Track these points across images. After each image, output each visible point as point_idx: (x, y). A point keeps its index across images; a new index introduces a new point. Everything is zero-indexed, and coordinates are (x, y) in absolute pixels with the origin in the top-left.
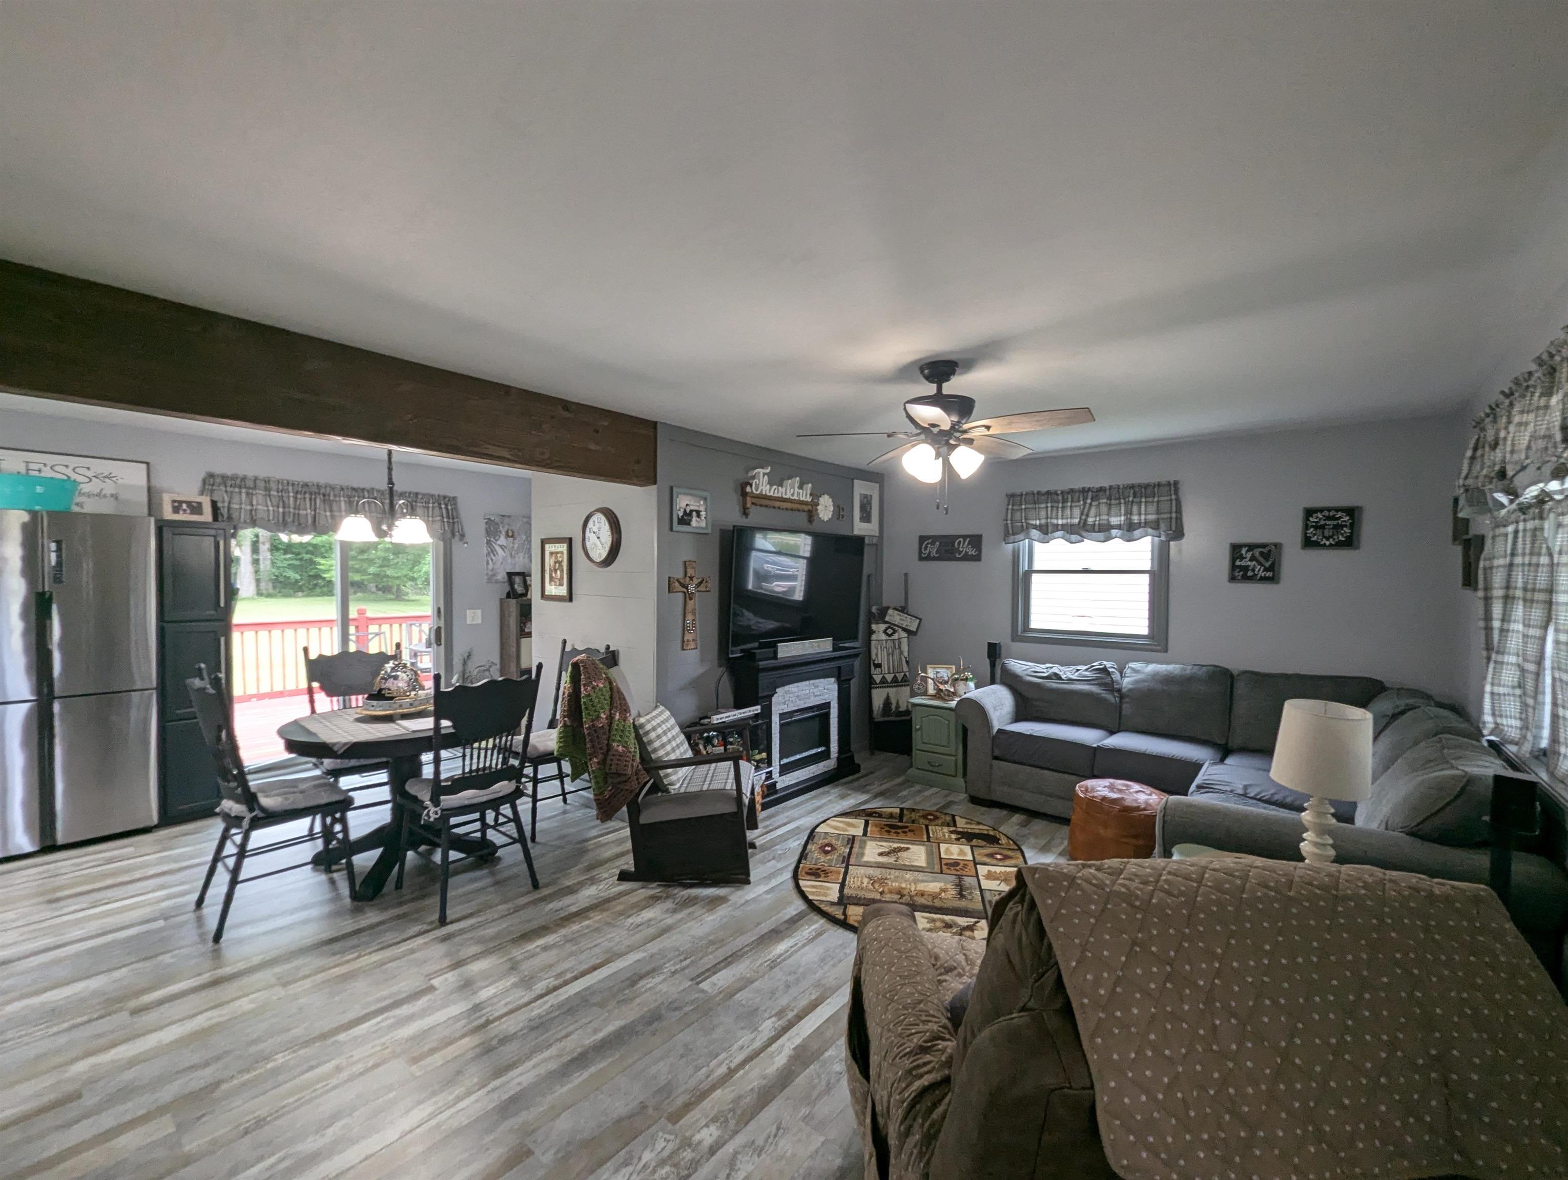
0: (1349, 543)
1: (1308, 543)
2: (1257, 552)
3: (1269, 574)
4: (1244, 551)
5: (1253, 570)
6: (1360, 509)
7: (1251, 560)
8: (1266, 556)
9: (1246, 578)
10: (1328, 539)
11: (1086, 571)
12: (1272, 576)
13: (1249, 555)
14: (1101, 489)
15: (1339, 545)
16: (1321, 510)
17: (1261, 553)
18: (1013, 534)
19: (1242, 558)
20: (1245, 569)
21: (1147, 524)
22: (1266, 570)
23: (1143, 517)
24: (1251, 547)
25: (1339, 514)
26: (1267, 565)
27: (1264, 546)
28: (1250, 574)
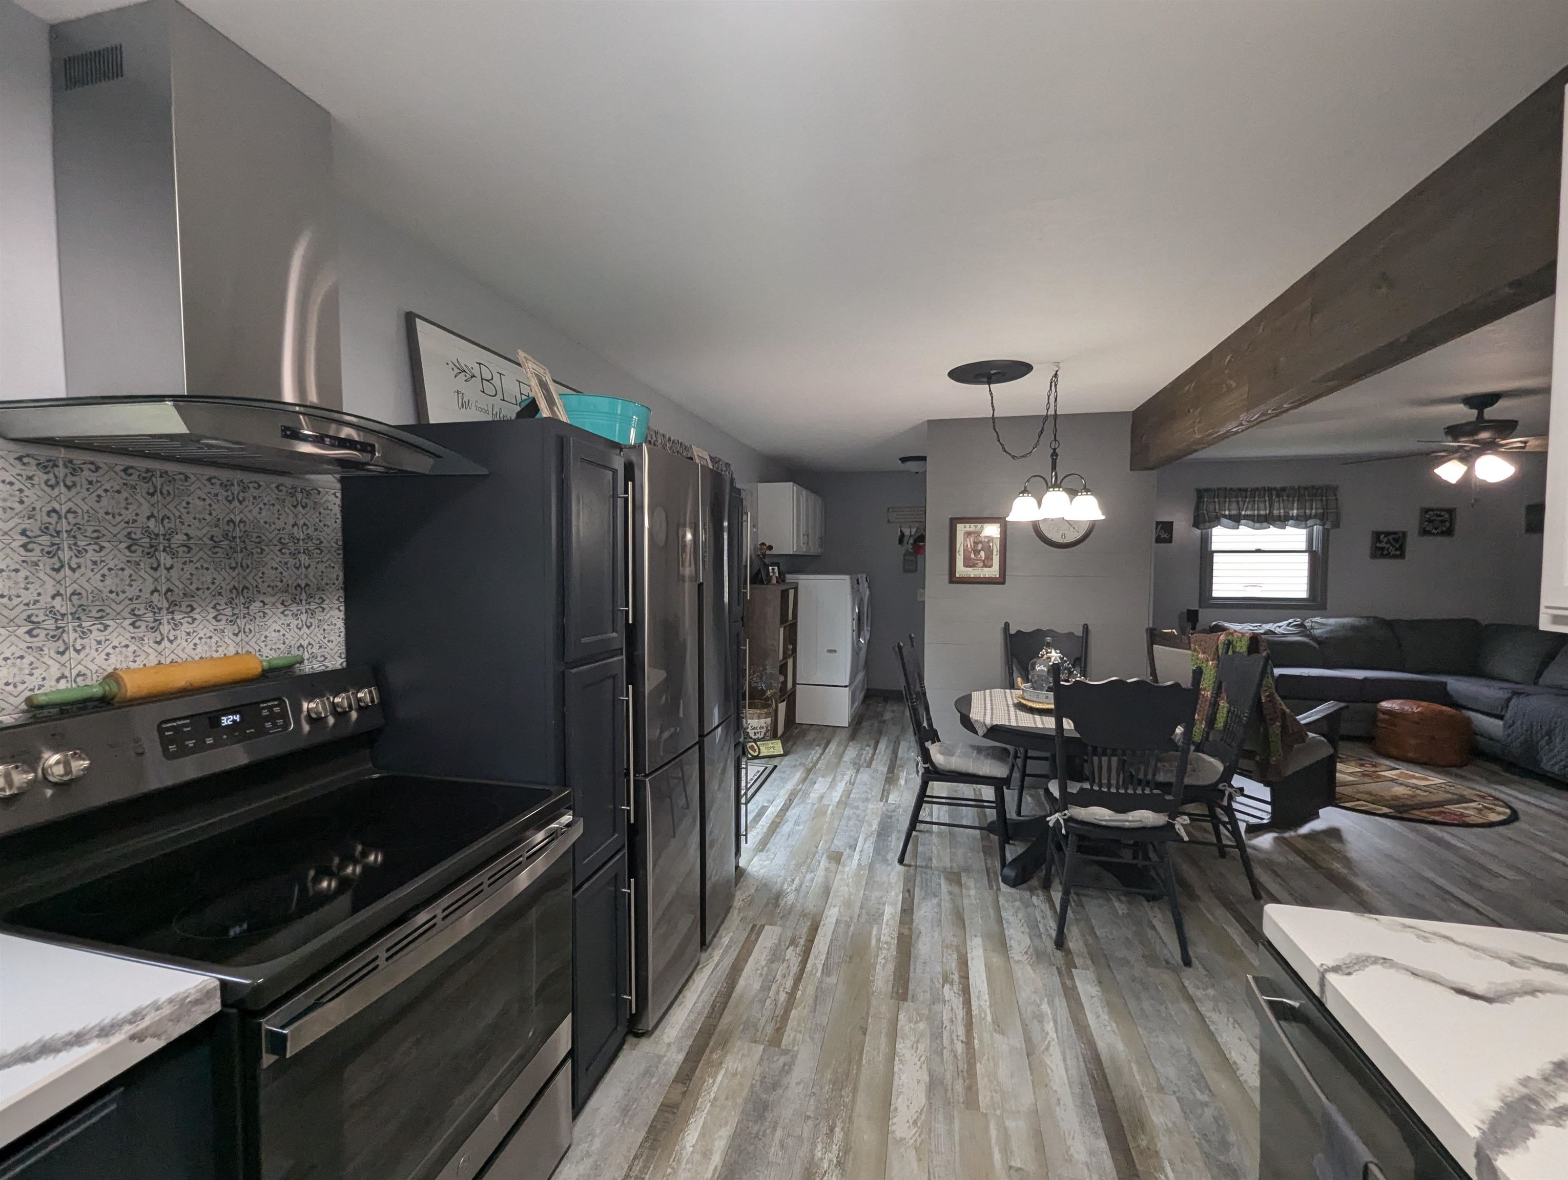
0: (1449, 532)
1: (1424, 532)
2: (1391, 537)
3: (1398, 553)
4: (1382, 537)
5: (1388, 549)
6: (1454, 509)
7: (1387, 543)
8: (1396, 540)
9: (1383, 556)
10: (1436, 529)
11: (1258, 551)
12: (1400, 553)
13: (1385, 540)
14: (1283, 489)
15: (1443, 533)
16: (1432, 510)
17: (1394, 539)
18: (1209, 522)
19: (1380, 542)
20: (1382, 549)
21: (1316, 516)
22: (1396, 550)
23: (1314, 511)
24: (1387, 534)
25: (1443, 513)
26: (1397, 546)
27: (1395, 533)
28: (1385, 552)
